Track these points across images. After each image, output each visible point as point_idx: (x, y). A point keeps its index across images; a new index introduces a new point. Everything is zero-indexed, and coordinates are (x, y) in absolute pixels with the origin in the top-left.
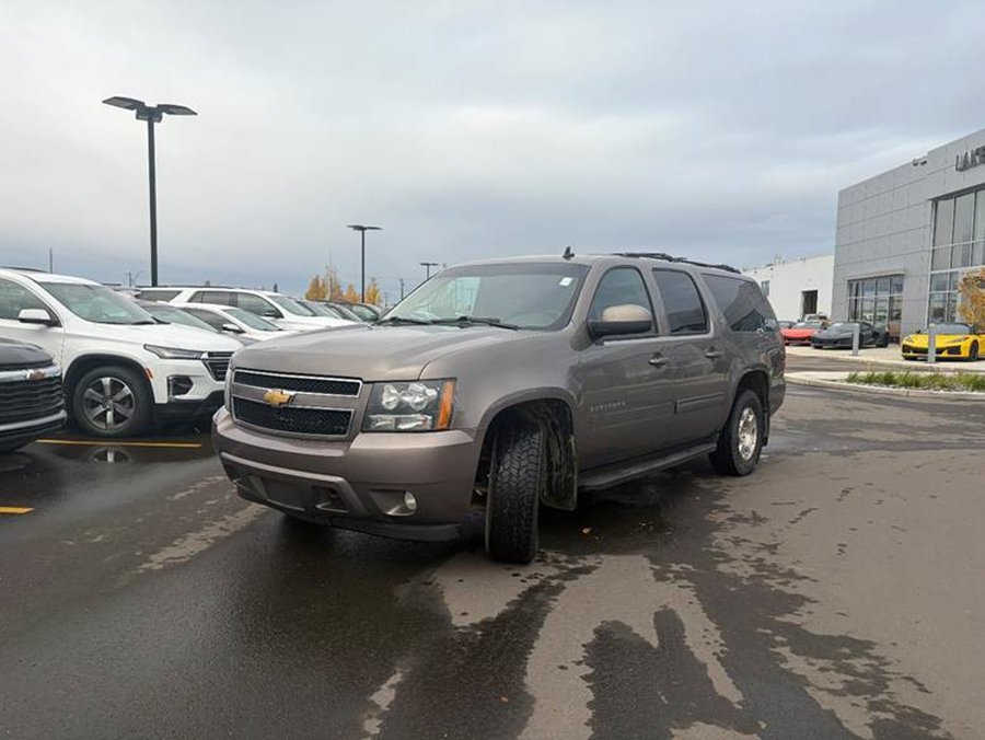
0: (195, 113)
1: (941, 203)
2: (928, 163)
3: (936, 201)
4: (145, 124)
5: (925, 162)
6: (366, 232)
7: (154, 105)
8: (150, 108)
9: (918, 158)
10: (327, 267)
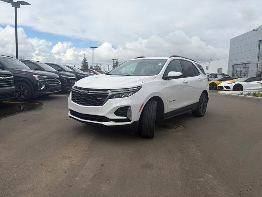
0: (30, 5)
1: (261, 42)
2: (258, 30)
3: (260, 41)
4: (14, 8)
5: (257, 30)
6: (94, 49)
7: (17, 2)
8: (15, 3)
9: (255, 29)
10: (83, 59)
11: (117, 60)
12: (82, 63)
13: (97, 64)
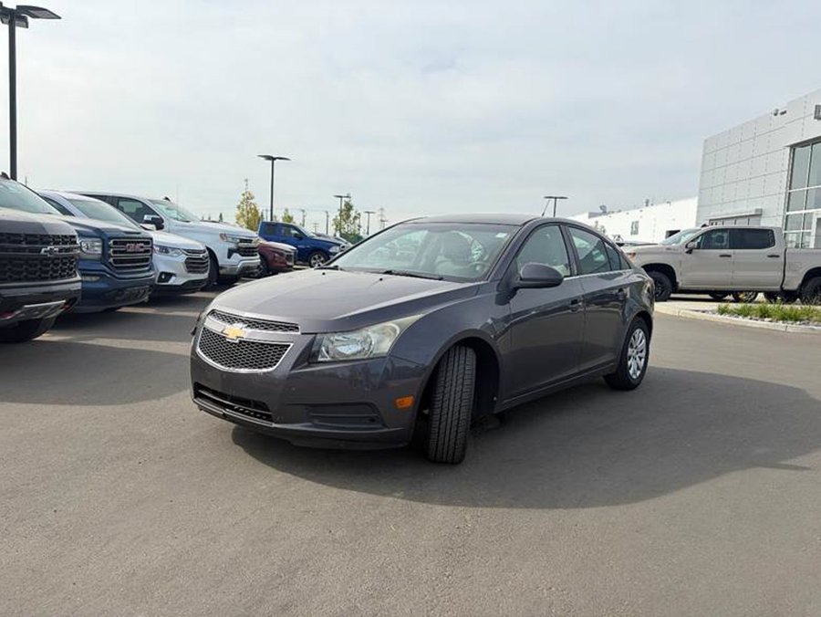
0: (60, 18)
1: (798, 149)
2: (787, 113)
3: (793, 147)
5: (785, 112)
6: (275, 162)
7: (15, 8)
8: (11, 11)
11: (347, 200)
12: (239, 207)
13: (287, 210)
